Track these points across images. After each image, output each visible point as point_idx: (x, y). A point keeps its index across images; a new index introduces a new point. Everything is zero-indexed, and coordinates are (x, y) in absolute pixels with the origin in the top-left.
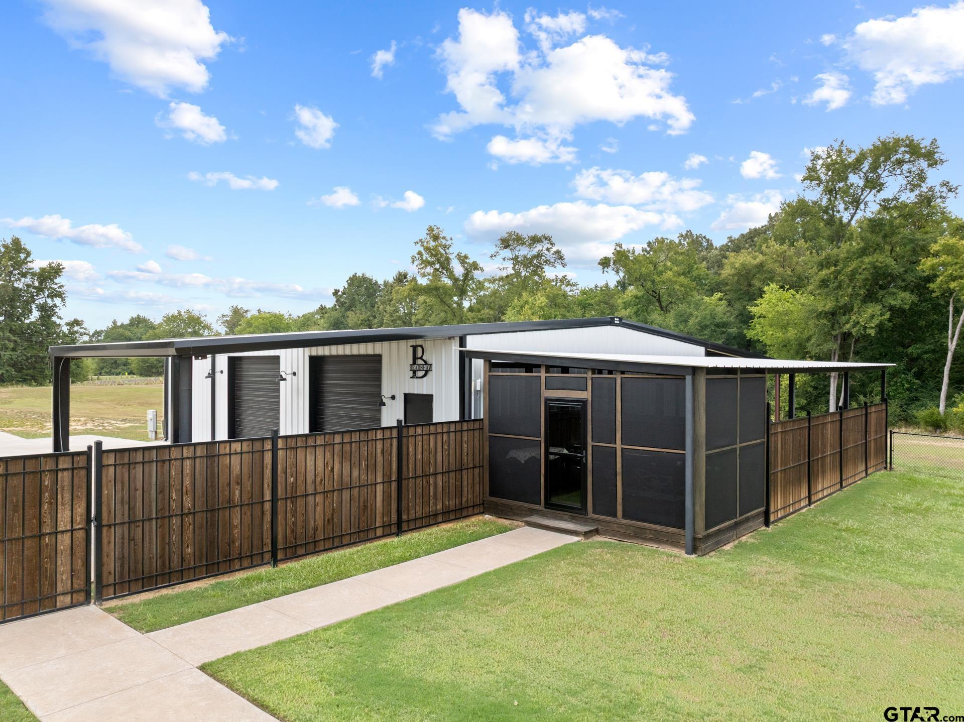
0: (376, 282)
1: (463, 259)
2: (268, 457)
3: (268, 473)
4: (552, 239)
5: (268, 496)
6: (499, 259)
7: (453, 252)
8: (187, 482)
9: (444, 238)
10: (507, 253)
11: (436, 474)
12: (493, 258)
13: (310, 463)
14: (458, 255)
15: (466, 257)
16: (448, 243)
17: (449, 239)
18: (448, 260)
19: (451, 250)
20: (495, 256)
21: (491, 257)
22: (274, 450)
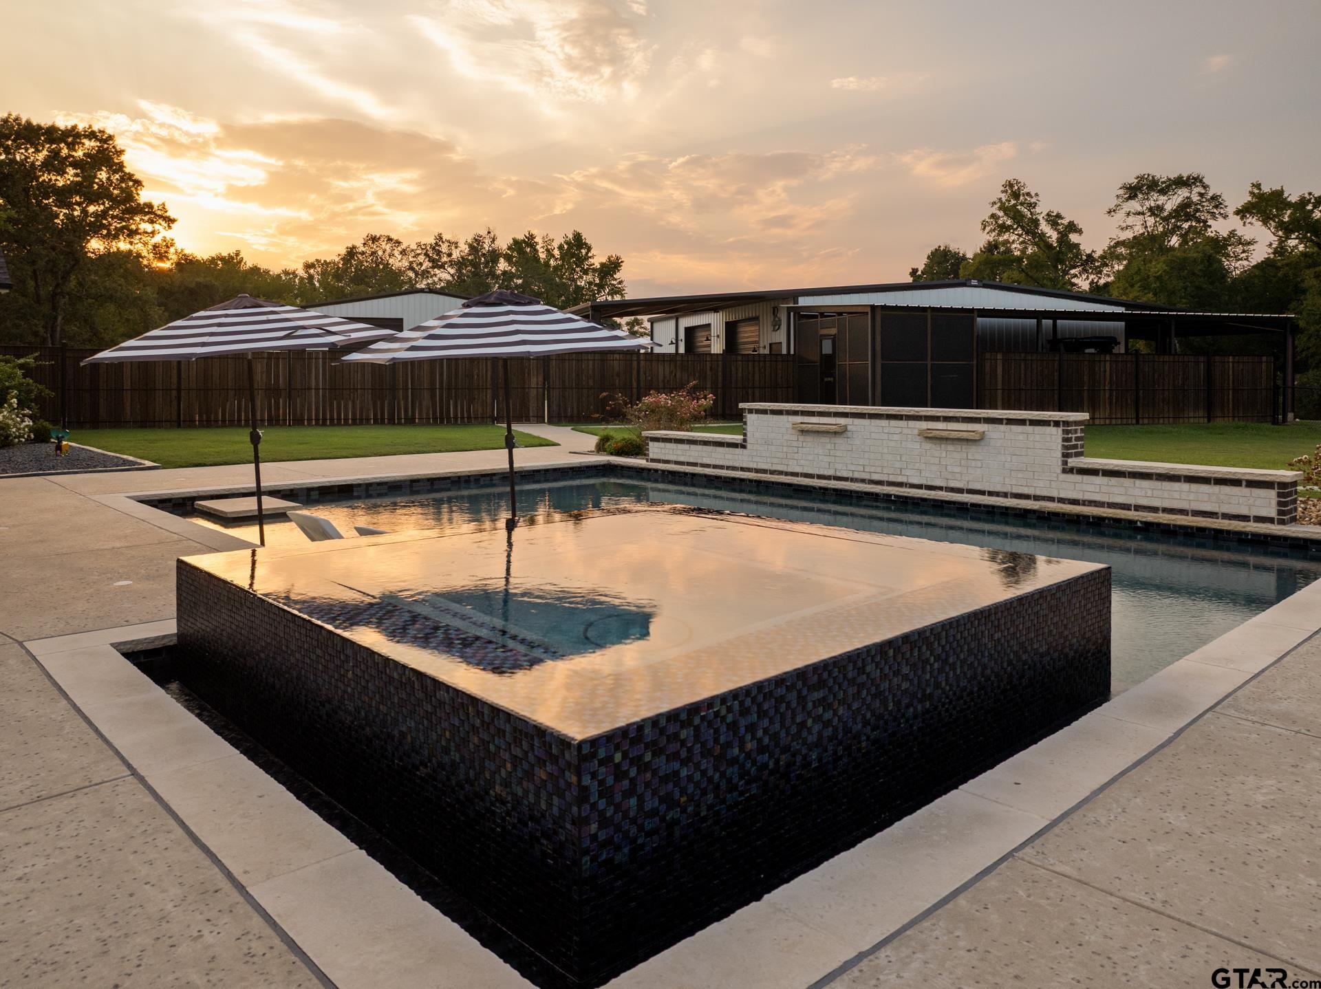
0: (964, 255)
1: (1054, 220)
2: (635, 363)
3: (635, 372)
4: (1204, 180)
5: (635, 385)
6: (1120, 215)
7: (1042, 210)
9: (1028, 194)
10: (1134, 205)
12: (1113, 213)
13: (661, 370)
14: (1048, 215)
16: (1033, 200)
17: (1033, 194)
18: (1036, 223)
19: (1038, 210)
20: (1114, 211)
21: (1109, 212)
22: (639, 361)
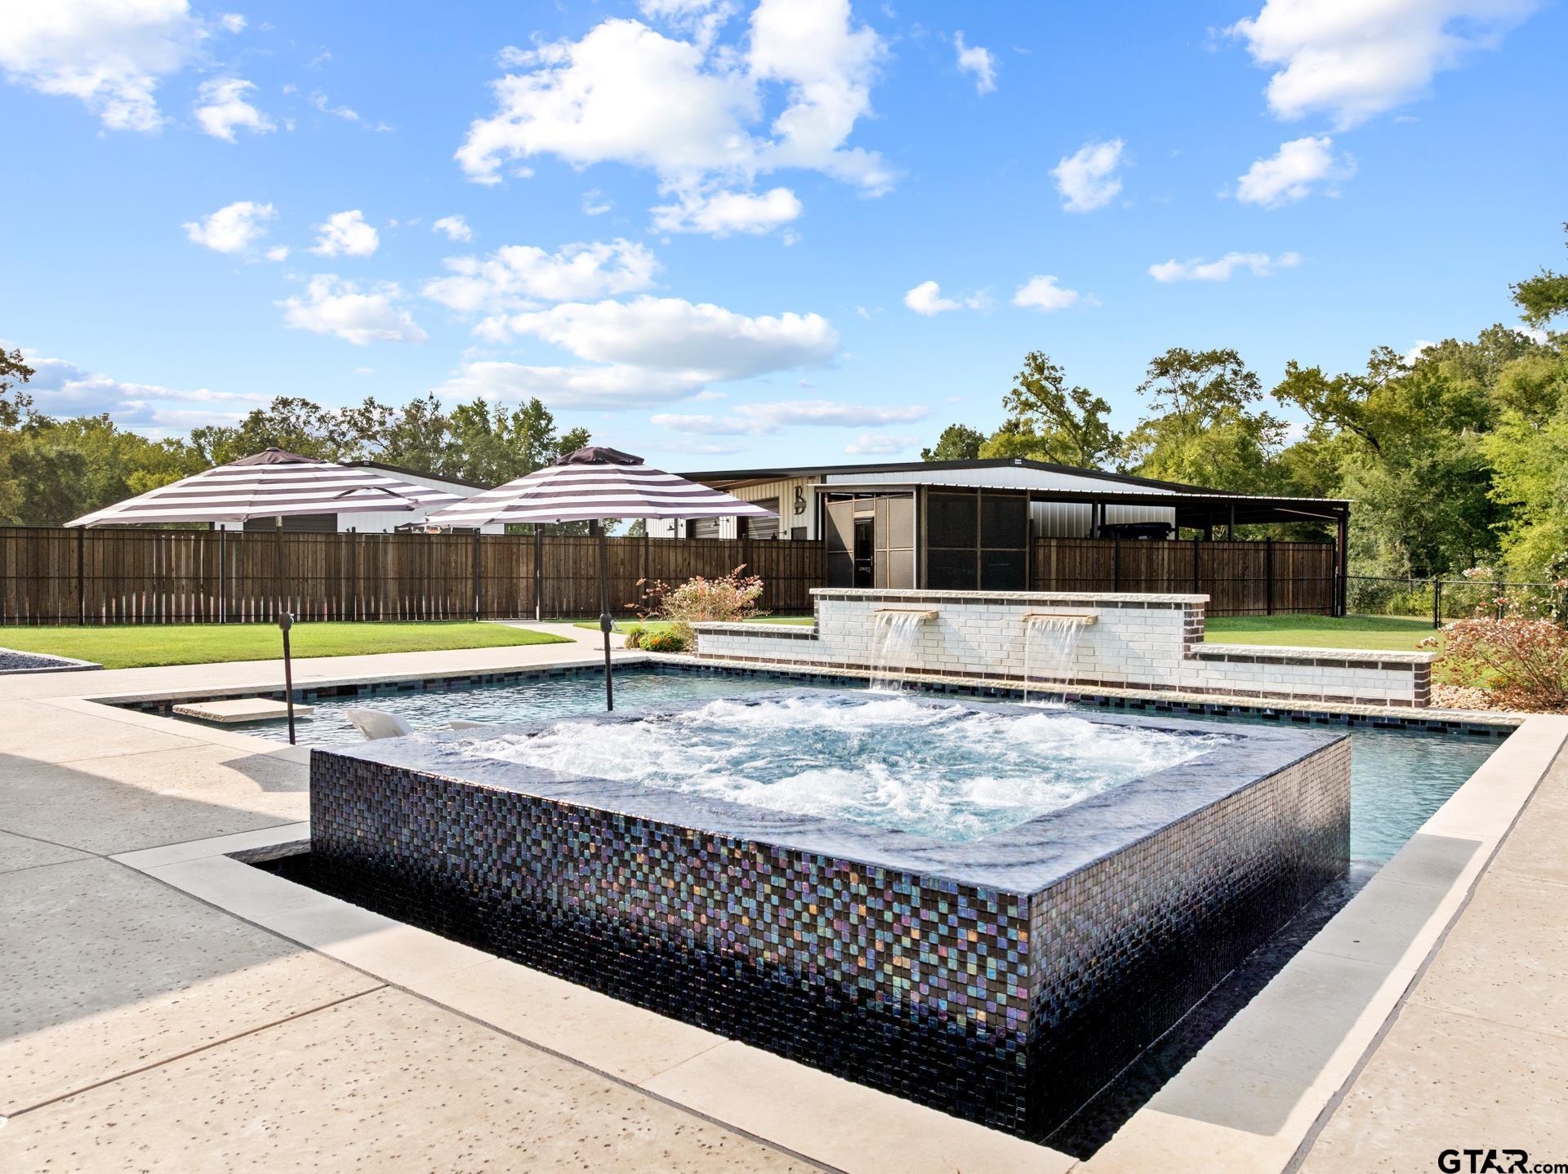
0: (981, 435)
1: (1081, 397)
3: (642, 560)
4: (1238, 356)
6: (1150, 393)
7: (1068, 385)
8: (590, 559)
9: (1053, 368)
10: (1165, 382)
11: (778, 578)
12: (1142, 391)
14: (1074, 391)
15: (1085, 393)
16: (1058, 375)
17: (1058, 368)
18: (1060, 399)
19: (1063, 385)
20: (1144, 388)
21: (1139, 390)
